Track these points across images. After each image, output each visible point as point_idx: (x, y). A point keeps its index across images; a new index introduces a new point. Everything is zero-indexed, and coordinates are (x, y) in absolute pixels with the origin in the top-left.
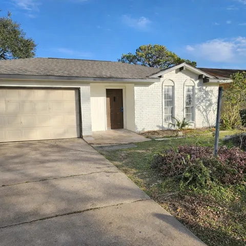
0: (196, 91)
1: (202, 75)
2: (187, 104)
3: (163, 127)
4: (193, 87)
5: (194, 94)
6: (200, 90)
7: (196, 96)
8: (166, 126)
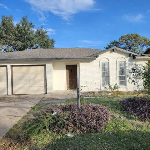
0: (127, 65)
1: (130, 54)
2: (120, 74)
3: (100, 89)
4: (125, 62)
5: (126, 67)
6: (130, 65)
7: (127, 68)
8: (103, 89)
